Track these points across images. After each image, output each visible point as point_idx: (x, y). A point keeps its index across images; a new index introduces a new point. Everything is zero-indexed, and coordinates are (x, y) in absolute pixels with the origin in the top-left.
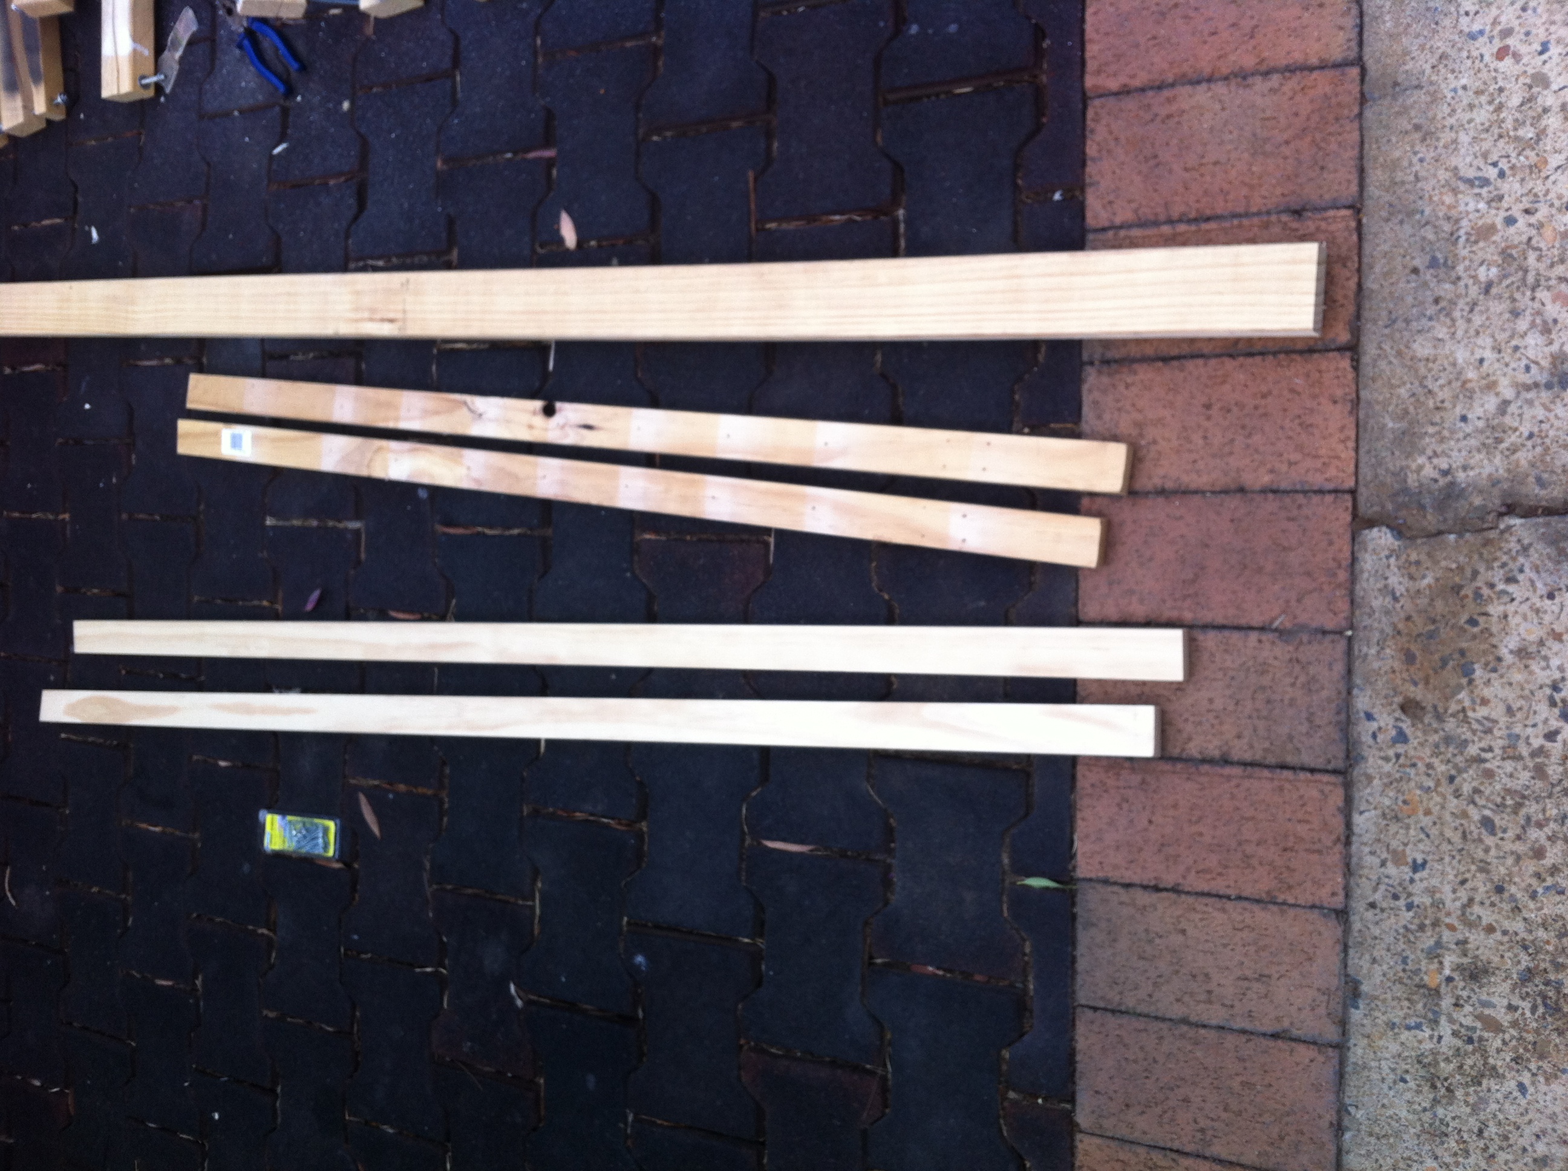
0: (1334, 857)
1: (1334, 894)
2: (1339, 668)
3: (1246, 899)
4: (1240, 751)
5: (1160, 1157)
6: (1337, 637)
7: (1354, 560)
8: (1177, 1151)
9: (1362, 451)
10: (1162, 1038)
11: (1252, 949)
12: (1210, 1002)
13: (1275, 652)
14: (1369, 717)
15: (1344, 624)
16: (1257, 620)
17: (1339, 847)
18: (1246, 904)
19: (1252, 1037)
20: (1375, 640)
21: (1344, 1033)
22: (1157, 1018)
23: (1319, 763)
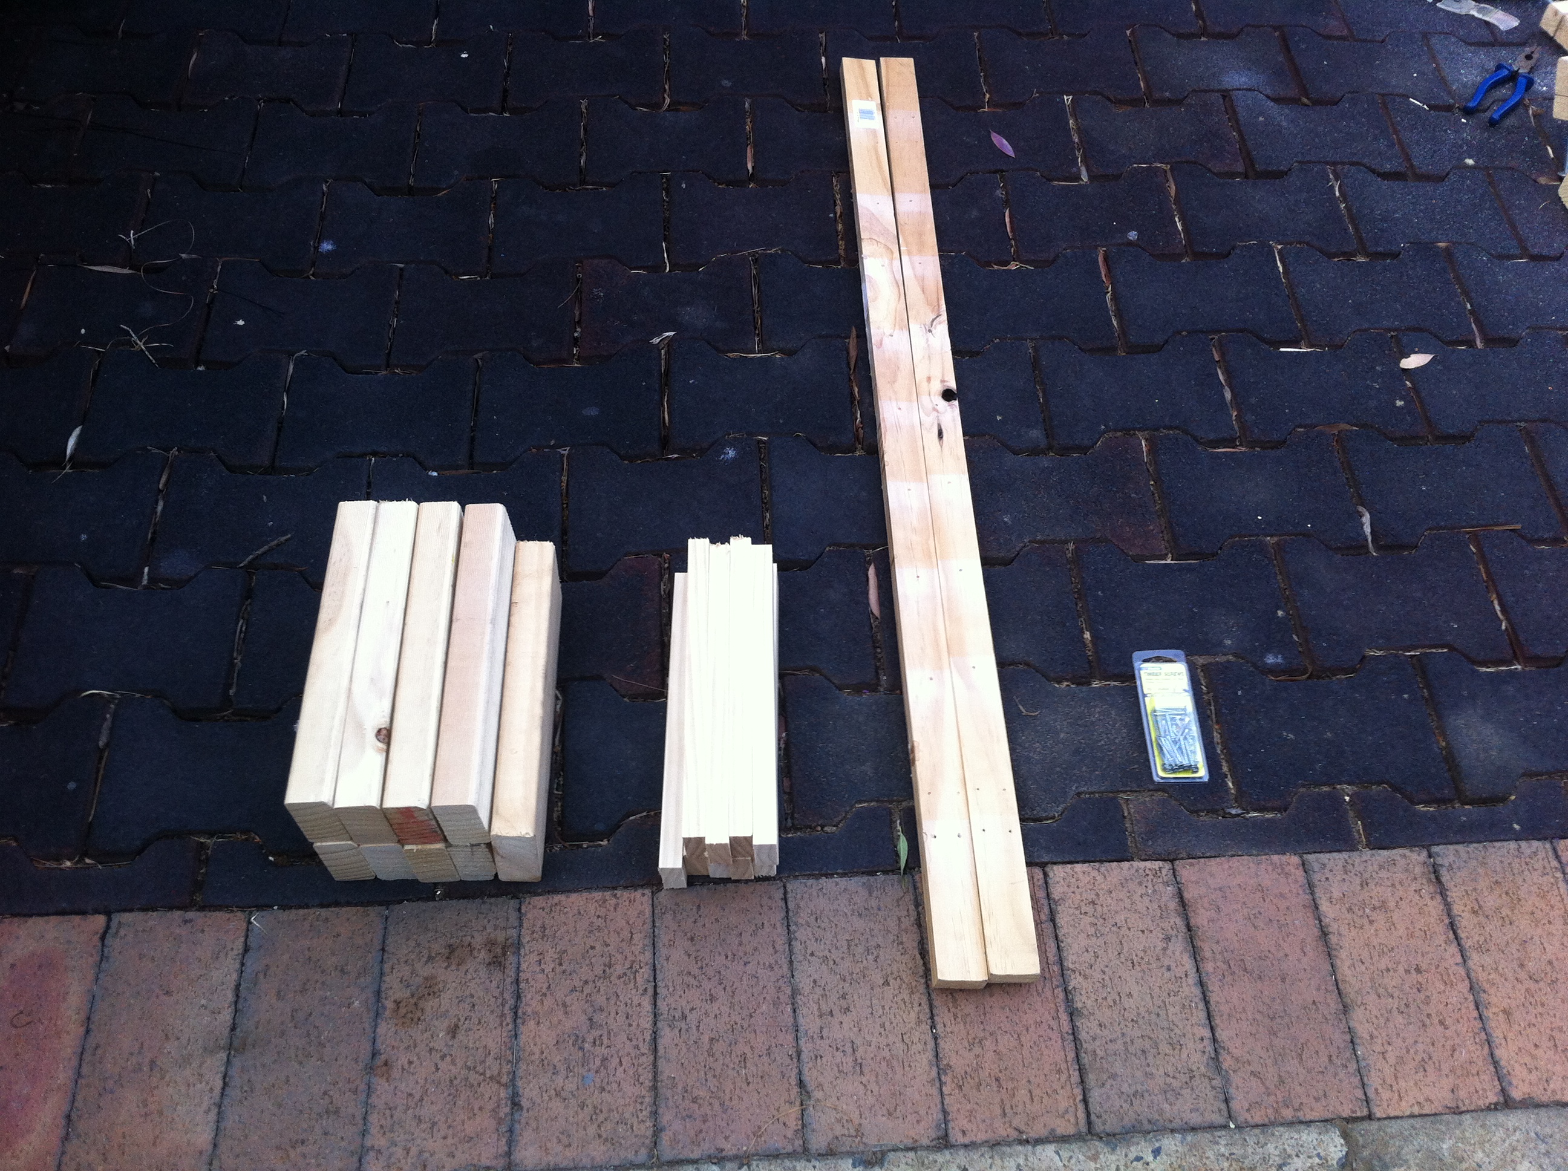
0: (1003, 1131)
1: (964, 1132)
2: (1195, 1119)
3: (936, 1044)
4: (1087, 1028)
5: (646, 976)
6: (1226, 1114)
7: (1308, 1123)
8: (656, 994)
9: (1412, 1121)
10: (772, 968)
11: (887, 1054)
12: (821, 1016)
13: (1195, 1055)
14: (1157, 1152)
15: (1241, 1119)
16: (1222, 1035)
17: (1014, 1134)
18: (931, 1044)
19: (795, 1060)
20: (1235, 1151)
21: (822, 1156)
22: (791, 962)
23: (1094, 1108)
